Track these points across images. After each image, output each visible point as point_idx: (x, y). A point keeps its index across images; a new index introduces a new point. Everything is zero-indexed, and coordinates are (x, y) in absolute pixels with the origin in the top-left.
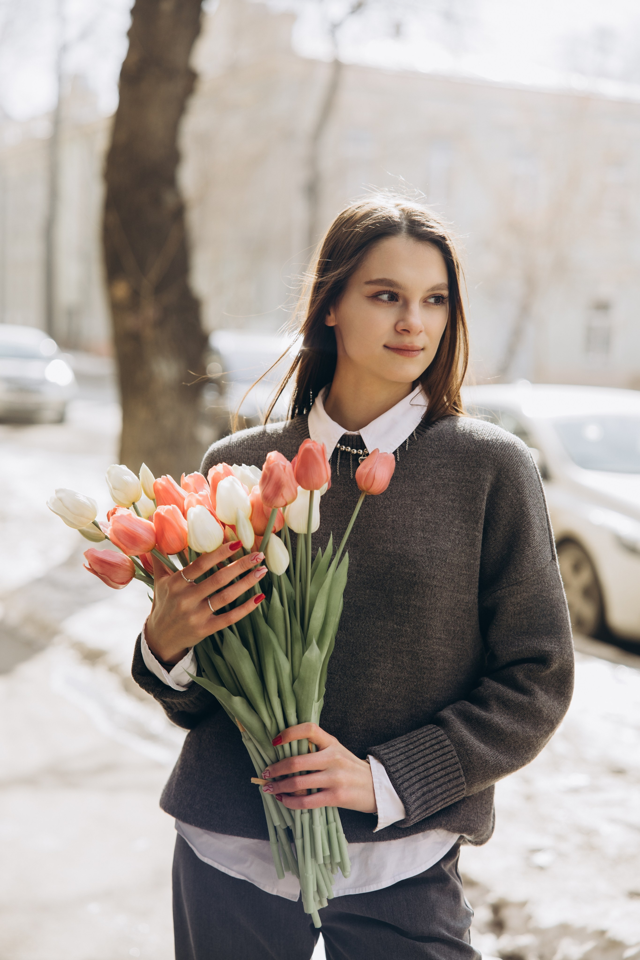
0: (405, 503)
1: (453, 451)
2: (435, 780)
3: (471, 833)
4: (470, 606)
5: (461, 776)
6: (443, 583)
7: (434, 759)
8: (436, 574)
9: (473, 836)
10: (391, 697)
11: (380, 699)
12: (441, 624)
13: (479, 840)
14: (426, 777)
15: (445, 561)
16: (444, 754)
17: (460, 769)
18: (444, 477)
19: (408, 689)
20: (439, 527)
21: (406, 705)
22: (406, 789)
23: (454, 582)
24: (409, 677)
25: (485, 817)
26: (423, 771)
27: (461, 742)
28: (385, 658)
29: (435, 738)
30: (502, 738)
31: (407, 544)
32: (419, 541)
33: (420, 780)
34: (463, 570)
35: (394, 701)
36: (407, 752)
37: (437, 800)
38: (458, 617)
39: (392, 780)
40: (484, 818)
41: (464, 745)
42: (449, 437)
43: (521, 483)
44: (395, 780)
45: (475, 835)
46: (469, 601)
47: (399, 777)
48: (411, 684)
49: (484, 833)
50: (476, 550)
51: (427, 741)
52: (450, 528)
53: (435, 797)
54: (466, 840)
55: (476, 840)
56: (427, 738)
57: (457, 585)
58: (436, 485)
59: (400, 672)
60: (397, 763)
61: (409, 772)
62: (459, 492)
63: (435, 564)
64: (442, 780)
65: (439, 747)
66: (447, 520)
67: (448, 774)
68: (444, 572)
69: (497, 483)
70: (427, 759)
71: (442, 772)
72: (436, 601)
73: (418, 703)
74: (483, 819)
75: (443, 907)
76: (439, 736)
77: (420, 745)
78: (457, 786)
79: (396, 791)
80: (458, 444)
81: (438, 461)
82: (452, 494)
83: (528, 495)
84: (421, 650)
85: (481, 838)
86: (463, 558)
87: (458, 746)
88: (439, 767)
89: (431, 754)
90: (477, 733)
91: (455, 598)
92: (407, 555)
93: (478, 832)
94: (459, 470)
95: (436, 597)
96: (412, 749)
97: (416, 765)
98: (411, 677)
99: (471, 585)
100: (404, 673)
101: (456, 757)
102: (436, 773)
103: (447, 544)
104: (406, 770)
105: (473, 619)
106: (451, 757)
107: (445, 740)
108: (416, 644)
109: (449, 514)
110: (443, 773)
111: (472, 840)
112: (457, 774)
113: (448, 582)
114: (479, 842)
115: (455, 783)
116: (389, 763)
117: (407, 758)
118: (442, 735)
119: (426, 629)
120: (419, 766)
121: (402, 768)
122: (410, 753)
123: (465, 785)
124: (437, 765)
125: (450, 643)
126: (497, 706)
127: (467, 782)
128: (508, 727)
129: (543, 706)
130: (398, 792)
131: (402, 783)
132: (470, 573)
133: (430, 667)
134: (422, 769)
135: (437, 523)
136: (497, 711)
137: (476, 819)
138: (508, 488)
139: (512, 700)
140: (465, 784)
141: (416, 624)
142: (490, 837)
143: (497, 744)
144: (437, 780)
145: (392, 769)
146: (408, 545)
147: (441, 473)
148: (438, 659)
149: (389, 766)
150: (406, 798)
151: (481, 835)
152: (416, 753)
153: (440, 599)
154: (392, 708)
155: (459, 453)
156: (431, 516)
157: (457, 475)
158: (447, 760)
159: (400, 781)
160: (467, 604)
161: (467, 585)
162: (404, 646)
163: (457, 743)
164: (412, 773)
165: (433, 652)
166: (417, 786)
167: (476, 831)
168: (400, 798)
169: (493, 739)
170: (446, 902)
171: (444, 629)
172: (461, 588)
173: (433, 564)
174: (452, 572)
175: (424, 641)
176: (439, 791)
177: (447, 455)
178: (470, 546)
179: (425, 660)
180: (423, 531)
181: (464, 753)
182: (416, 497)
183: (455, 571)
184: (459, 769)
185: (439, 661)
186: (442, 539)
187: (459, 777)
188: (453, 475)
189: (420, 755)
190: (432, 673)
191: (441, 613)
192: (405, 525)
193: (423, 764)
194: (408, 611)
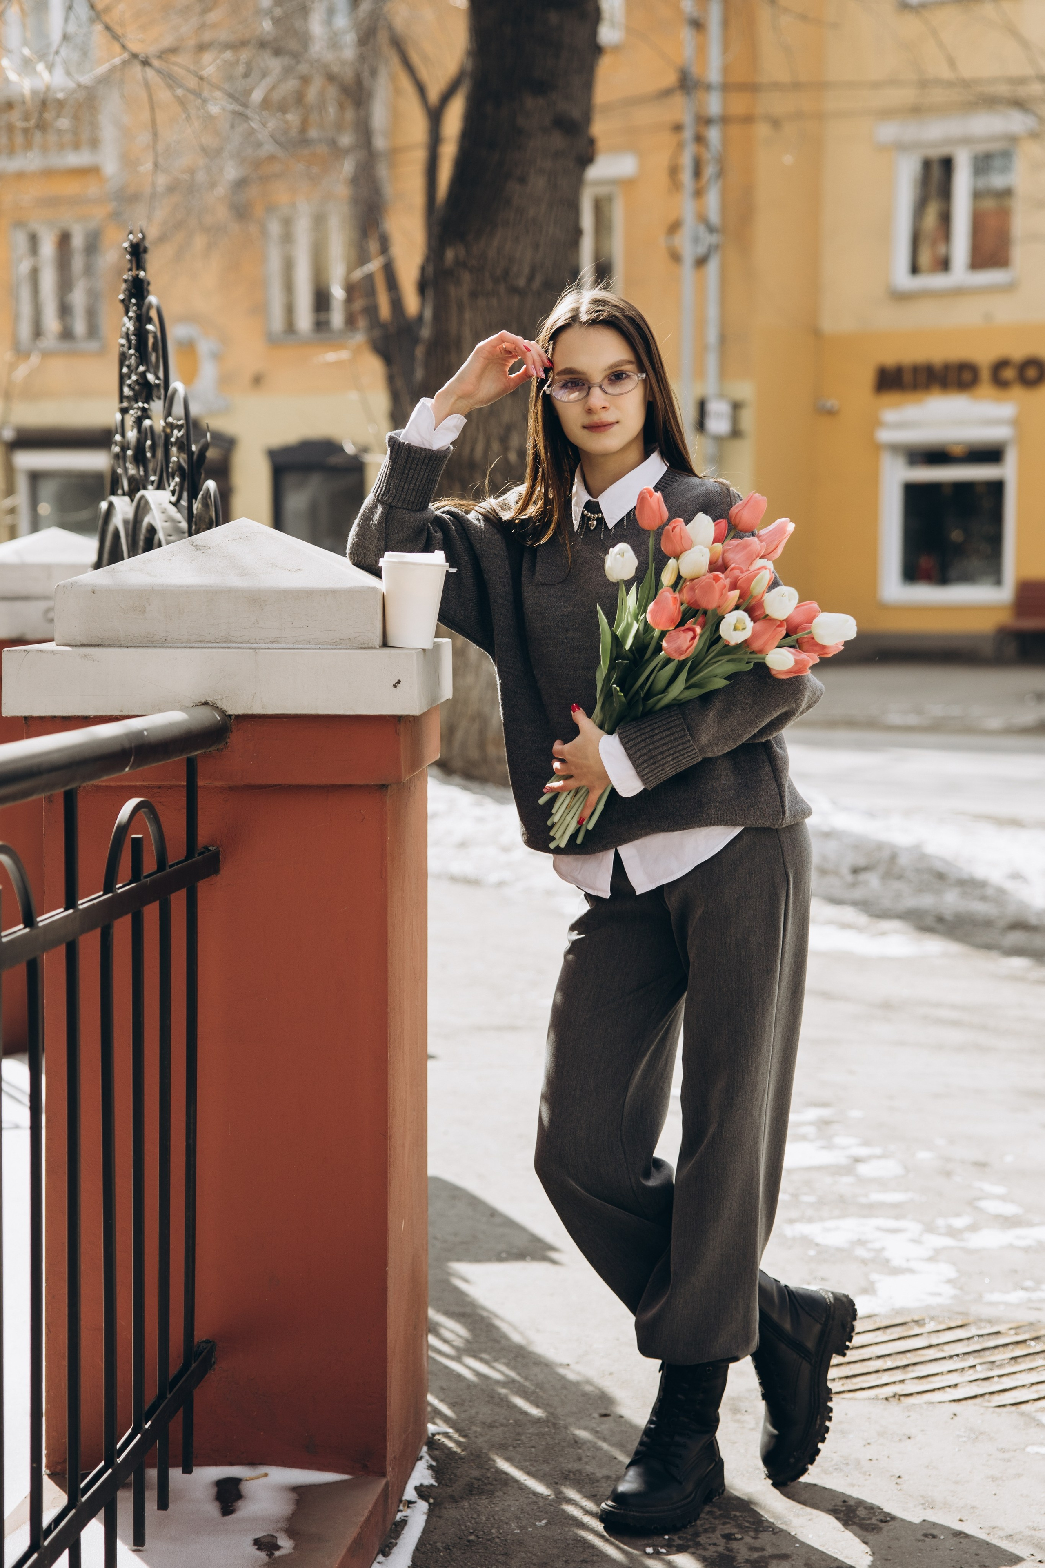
2: (659, 740)
5: (687, 735)
14: (652, 736)
17: (690, 741)
26: (649, 732)
33: (646, 739)
53: (661, 754)
144: (662, 739)
176: (665, 748)
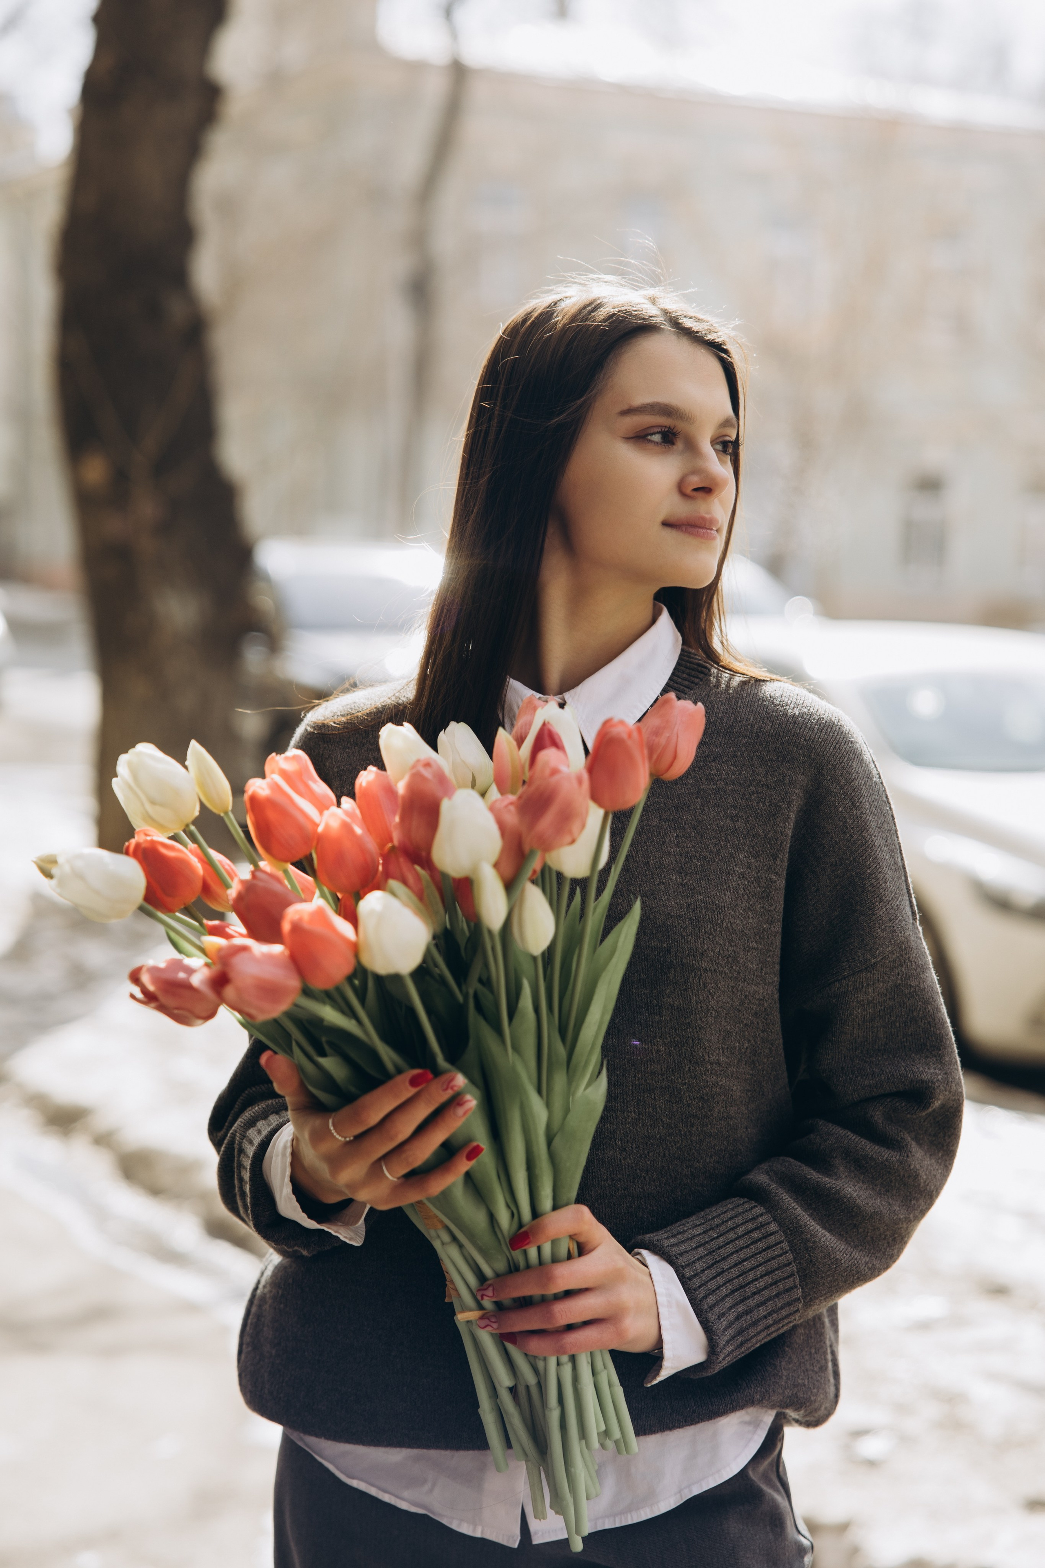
0: (648, 825)
1: (730, 732)
2: (754, 1294)
3: (798, 1408)
4: (766, 1005)
5: (796, 1287)
6: (718, 963)
7: (752, 1256)
8: (705, 947)
9: (802, 1412)
10: (638, 1171)
11: (620, 1176)
12: (718, 1037)
13: (813, 1419)
14: (741, 1287)
15: (720, 926)
16: (768, 1248)
17: (795, 1275)
18: (716, 778)
19: (667, 1155)
20: (709, 865)
21: (665, 1185)
22: (712, 1307)
23: (738, 962)
24: (667, 1134)
25: (819, 1376)
26: (737, 1277)
27: (796, 1228)
28: (624, 1103)
29: (751, 1219)
30: (855, 1222)
31: (652, 896)
32: (674, 891)
33: (733, 1292)
34: (752, 942)
35: (644, 1178)
36: (707, 1242)
37: (759, 1328)
38: (746, 1024)
39: (688, 1291)
40: (819, 1378)
41: (802, 1231)
42: (722, 708)
43: (856, 790)
44: (694, 1292)
45: (806, 1411)
46: (764, 997)
47: (700, 1287)
48: (672, 1146)
49: (821, 1406)
50: (772, 905)
51: (739, 1226)
52: (729, 866)
53: (755, 1323)
54: (790, 1418)
55: (808, 1419)
56: (739, 1220)
57: (743, 969)
58: (702, 792)
59: (651, 1126)
60: (694, 1262)
61: (715, 1277)
62: (744, 803)
63: (703, 931)
64: (766, 1293)
65: (760, 1236)
66: (723, 853)
67: (775, 1283)
68: (720, 944)
69: (817, 789)
70: (742, 1255)
71: (766, 1278)
72: (708, 997)
73: (684, 1179)
74: (817, 1381)
75: (752, 1547)
76: (757, 1216)
77: (728, 1231)
78: (789, 1304)
79: (695, 1311)
80: (740, 721)
81: (704, 750)
82: (731, 806)
83: (868, 811)
84: (685, 1084)
85: (816, 1415)
86: (751, 920)
87: (791, 1234)
88: (762, 1269)
89: (747, 1247)
90: (815, 1214)
91: (741, 991)
92: (652, 917)
93: (810, 1405)
94: (744, 765)
95: (708, 989)
96: (714, 1239)
97: (725, 1265)
98: (670, 1135)
99: (766, 967)
100: (659, 1127)
101: (787, 1252)
102: (756, 1280)
103: (725, 895)
104: (710, 1273)
105: (774, 1029)
106: (781, 1252)
107: (768, 1224)
108: (676, 1074)
109: (727, 841)
110: (768, 1280)
111: (800, 1419)
112: (789, 1283)
113: (727, 963)
114: (814, 1421)
115: (786, 1298)
116: (682, 1261)
117: (710, 1253)
118: (762, 1215)
119: (692, 1047)
120: (730, 1268)
121: (703, 1271)
122: (713, 1245)
123: (801, 1303)
124: (758, 1266)
125: (734, 1070)
126: (846, 1167)
127: (804, 1298)
128: (868, 1204)
129: (921, 1166)
130: (699, 1313)
131: (705, 1297)
132: (763, 947)
133: (702, 1113)
134: (735, 1272)
135: (705, 858)
136: (846, 1176)
137: (806, 1383)
138: (837, 798)
139: (872, 1158)
140: (802, 1300)
141: (675, 1038)
142: (833, 1413)
143: (847, 1233)
144: (759, 1292)
145: (688, 1273)
146: (656, 898)
147: (711, 770)
148: (716, 1100)
149: (682, 1266)
150: (713, 1323)
151: (816, 1410)
152: (723, 1245)
153: (715, 994)
154: (642, 1190)
155: (744, 737)
156: (694, 847)
157: (739, 774)
158: (773, 1258)
159: (701, 1293)
160: (762, 1002)
161: (760, 968)
162: (656, 1079)
163: (789, 1229)
164: (720, 1280)
165: (707, 1087)
166: (729, 1302)
167: (808, 1404)
168: (701, 1323)
169: (841, 1224)
170: (758, 1537)
171: (724, 1046)
172: (750, 973)
173: (699, 930)
174: (732, 944)
175: (689, 1067)
176: (762, 1311)
177: (720, 740)
178: (762, 898)
179: (692, 1102)
180: (680, 873)
181: (800, 1246)
182: (668, 813)
183: (738, 943)
184: (792, 1275)
185: (718, 1103)
186: (715, 886)
187: (792, 1288)
188: (733, 774)
189: (730, 1248)
190: (705, 1123)
191: (716, 1017)
192: (648, 862)
193: (736, 1265)
194: (660, 1015)
